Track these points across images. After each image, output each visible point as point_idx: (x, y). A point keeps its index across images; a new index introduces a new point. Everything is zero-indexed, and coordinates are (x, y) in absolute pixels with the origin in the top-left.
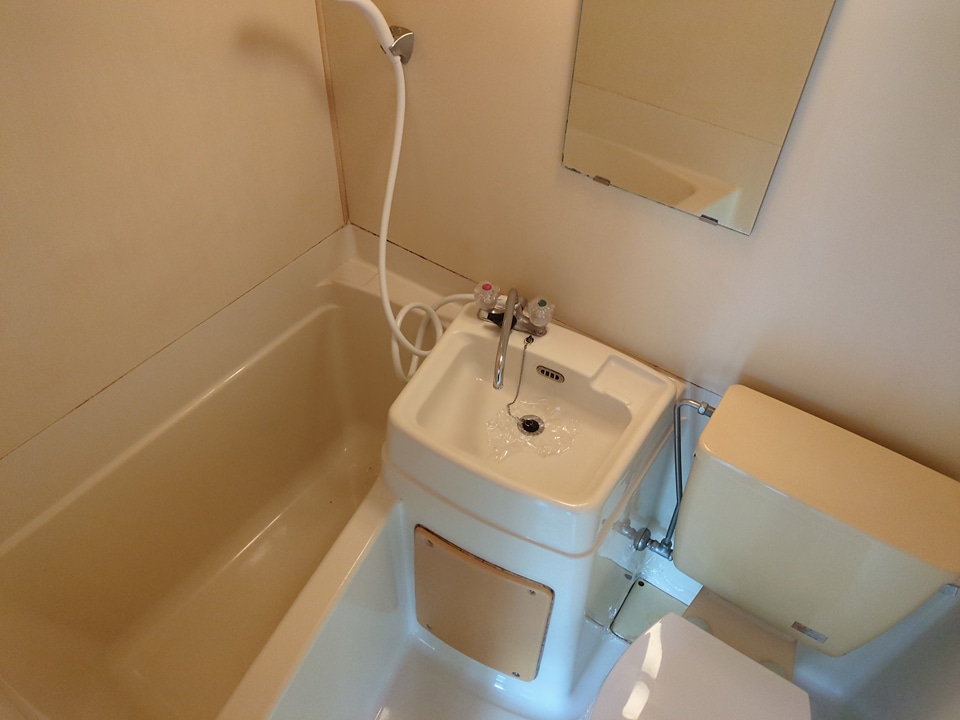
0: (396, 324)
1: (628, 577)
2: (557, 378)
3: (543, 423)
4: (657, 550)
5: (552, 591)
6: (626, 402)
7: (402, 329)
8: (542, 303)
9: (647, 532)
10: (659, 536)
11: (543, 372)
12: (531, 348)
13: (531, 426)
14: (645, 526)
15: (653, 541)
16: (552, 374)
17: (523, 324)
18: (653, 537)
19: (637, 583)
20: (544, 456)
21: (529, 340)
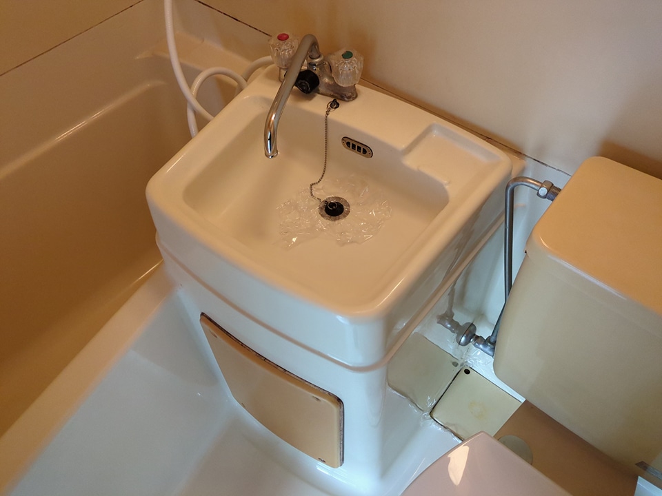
0: (190, 94)
1: (455, 364)
2: (365, 152)
3: (349, 206)
4: (481, 346)
5: (339, 400)
6: (445, 182)
7: (199, 97)
8: (348, 55)
9: (472, 328)
10: (484, 332)
11: (348, 144)
12: (335, 115)
13: (334, 210)
14: (471, 322)
15: (478, 337)
16: (358, 147)
17: (328, 85)
18: (478, 334)
19: (463, 372)
20: (343, 244)
21: (335, 105)
